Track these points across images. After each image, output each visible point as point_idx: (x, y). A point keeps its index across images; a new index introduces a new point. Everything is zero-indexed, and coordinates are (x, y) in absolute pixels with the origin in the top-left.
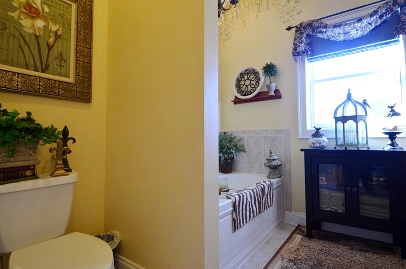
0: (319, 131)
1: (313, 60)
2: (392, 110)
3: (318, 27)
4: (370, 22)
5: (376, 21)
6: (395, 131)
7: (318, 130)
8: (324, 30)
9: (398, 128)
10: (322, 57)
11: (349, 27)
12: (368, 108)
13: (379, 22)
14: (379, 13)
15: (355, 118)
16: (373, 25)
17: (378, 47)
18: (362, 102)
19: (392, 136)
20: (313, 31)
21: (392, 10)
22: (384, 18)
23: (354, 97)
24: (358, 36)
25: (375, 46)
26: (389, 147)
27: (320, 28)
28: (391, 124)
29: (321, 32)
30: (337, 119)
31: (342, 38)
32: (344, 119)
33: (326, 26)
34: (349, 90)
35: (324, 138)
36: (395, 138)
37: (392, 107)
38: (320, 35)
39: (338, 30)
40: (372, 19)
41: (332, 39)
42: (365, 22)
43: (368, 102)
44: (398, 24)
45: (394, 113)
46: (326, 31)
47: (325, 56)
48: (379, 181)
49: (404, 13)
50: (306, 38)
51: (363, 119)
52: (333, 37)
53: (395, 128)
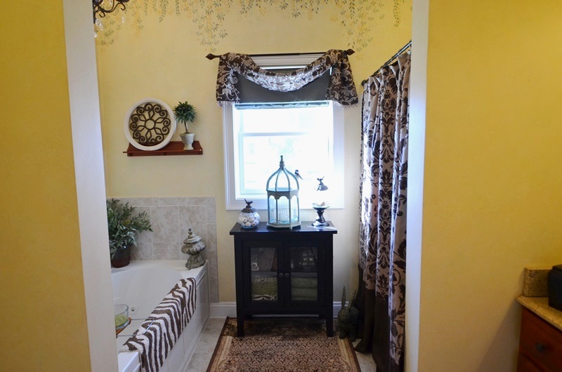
0: (251, 205)
1: (241, 107)
2: (321, 184)
3: (248, 68)
4: (304, 77)
5: (309, 77)
6: (323, 207)
7: (249, 203)
8: (256, 74)
9: (326, 203)
10: (252, 105)
11: (283, 79)
12: (299, 179)
13: (312, 79)
14: (313, 70)
15: (287, 194)
16: (307, 81)
17: (309, 105)
18: (294, 173)
19: (320, 211)
20: (242, 70)
21: (325, 69)
22: (317, 76)
23: (286, 166)
24: (292, 89)
25: (307, 104)
26: (317, 223)
27: (251, 69)
28: (320, 199)
29: (251, 75)
30: (270, 193)
31: (274, 88)
32: (277, 194)
33: (257, 70)
34: (282, 157)
35: (256, 215)
36: (322, 213)
37: (321, 180)
38: (250, 78)
39: (270, 79)
40: (306, 75)
41: (264, 86)
42: (300, 76)
43: (299, 173)
44: (329, 87)
45: (323, 188)
46: (258, 76)
47: (256, 105)
48: (308, 261)
49: (335, 75)
50: (233, 77)
51: (296, 193)
52: (266, 84)
53: (323, 204)
